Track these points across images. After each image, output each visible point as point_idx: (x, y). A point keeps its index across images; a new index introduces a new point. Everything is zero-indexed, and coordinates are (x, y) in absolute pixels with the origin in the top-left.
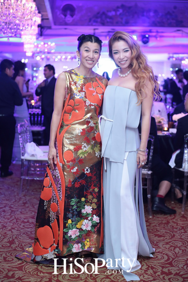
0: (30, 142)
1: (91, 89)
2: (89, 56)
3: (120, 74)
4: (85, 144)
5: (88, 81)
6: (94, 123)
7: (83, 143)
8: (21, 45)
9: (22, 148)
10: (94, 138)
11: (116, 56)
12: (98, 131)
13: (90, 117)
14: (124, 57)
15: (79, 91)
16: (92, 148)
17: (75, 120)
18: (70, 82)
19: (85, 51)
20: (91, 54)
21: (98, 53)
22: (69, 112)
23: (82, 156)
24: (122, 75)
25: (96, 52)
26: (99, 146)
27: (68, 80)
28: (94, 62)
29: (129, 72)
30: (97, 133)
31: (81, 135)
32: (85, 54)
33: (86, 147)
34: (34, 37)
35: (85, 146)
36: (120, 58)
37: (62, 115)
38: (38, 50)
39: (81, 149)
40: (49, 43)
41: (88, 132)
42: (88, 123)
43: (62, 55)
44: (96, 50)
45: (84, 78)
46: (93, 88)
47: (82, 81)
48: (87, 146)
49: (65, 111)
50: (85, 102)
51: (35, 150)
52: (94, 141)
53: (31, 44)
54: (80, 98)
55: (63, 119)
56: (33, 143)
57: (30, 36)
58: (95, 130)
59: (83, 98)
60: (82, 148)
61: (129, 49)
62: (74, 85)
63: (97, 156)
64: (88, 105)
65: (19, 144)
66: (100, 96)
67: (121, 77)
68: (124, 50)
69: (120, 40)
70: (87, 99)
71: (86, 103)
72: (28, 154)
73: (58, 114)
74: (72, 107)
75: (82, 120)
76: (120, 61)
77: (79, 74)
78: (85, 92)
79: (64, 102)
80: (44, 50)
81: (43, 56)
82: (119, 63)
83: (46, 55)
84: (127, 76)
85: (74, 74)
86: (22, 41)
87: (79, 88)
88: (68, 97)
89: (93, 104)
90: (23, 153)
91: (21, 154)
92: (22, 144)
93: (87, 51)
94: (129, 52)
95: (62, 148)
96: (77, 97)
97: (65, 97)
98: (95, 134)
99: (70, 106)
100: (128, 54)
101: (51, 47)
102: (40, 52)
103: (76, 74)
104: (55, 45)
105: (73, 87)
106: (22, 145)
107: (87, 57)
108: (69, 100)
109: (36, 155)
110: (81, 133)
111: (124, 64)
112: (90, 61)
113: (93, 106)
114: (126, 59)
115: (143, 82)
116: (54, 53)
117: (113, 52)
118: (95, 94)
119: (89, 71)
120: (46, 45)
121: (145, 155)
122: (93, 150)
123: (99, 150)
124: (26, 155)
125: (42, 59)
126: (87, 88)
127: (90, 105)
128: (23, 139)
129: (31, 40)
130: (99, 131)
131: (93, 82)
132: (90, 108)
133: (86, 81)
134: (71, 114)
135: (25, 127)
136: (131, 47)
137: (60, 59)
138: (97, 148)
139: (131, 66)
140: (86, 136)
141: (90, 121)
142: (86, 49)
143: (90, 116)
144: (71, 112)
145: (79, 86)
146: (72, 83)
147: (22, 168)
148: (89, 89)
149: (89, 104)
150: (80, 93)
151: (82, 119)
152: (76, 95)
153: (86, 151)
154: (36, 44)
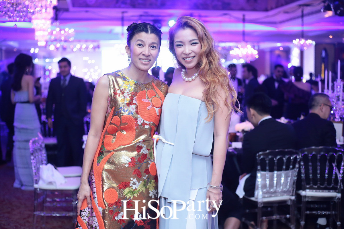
0: (46, 164)
1: (145, 100)
2: (144, 53)
3: (184, 77)
4: (135, 180)
5: (141, 89)
6: (147, 149)
7: (132, 179)
8: (32, 31)
9: (35, 173)
10: (147, 171)
11: (179, 50)
12: (152, 160)
13: (142, 141)
14: (190, 52)
15: (128, 104)
16: (145, 185)
17: (121, 144)
18: (114, 90)
19: (138, 45)
20: (146, 50)
21: (156, 47)
22: (113, 132)
23: (130, 197)
24: (187, 79)
25: (153, 47)
26: (153, 181)
27: (112, 87)
28: (151, 61)
29: (196, 74)
30: (151, 163)
31: (129, 167)
32: (138, 50)
33: (135, 184)
34: (49, 22)
35: (134, 182)
36: (184, 52)
37: (102, 137)
38: (53, 38)
39: (129, 187)
40: (67, 29)
41: (139, 161)
42: (139, 148)
43: (82, 43)
44: (153, 43)
45: (135, 84)
46: (148, 98)
47: (133, 88)
48: (137, 182)
49: (106, 131)
50: (136, 119)
51: (53, 175)
52: (147, 175)
53: (44, 30)
54: (129, 113)
55: (103, 143)
56: (50, 166)
57: (43, 21)
58: (149, 159)
59: (133, 114)
60: (131, 185)
61: (197, 41)
62: (121, 95)
63: (152, 196)
64: (140, 124)
65: (32, 168)
66: (157, 110)
67: (187, 82)
68: (191, 41)
69: (186, 27)
70: (139, 116)
71: (137, 122)
72: (44, 181)
73: (96, 135)
74: (116, 126)
75: (131, 145)
76: (184, 56)
77: (127, 78)
78: (136, 105)
79: (106, 118)
80: (60, 38)
81: (58, 45)
82: (183, 60)
83: (63, 43)
84: (194, 80)
85: (121, 77)
86: (32, 27)
87: (128, 99)
88: (111, 111)
89: (148, 123)
90: (36, 180)
91: (34, 181)
92: (35, 167)
93: (140, 45)
94: (198, 45)
95: (102, 185)
96: (125, 113)
97: (107, 112)
98: (149, 165)
99: (114, 124)
100: (196, 48)
101: (69, 34)
102: (55, 40)
103: (124, 79)
104: (75, 31)
105: (120, 98)
106: (35, 170)
107: (141, 55)
108: (113, 116)
109: (55, 182)
110: (129, 163)
111: (189, 62)
112: (146, 60)
113: (147, 125)
114: (193, 55)
115: (214, 87)
116: (73, 41)
117: (176, 44)
118: (150, 107)
119: (143, 74)
120: (63, 32)
121: (219, 194)
122: (146, 187)
123: (153, 188)
124: (41, 182)
125: (57, 49)
126: (139, 99)
127: (144, 124)
128: (36, 161)
129: (45, 25)
130: (154, 159)
131: (148, 89)
132: (142, 128)
133: (138, 89)
134: (115, 135)
135: (38, 144)
136: (201, 39)
137: (80, 49)
138: (151, 185)
139: (198, 65)
140: (136, 168)
141: (143, 145)
142: (139, 42)
143: (143, 139)
144: (116, 133)
145: (128, 96)
146: (118, 92)
147: (35, 200)
148: (142, 100)
149: (142, 122)
150: (129, 106)
151: (131, 143)
152: (124, 110)
153: (136, 189)
154: (49, 30)
